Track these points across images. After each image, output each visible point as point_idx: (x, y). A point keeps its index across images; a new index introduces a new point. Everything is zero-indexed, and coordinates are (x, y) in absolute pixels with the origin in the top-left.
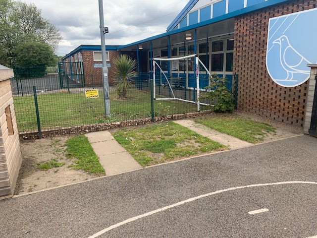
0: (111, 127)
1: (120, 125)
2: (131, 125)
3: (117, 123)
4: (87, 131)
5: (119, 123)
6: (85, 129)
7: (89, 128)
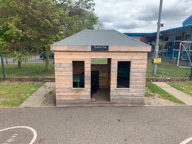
0: (164, 80)
1: (170, 79)
2: (177, 81)
3: (168, 78)
4: (152, 80)
5: (169, 78)
6: (151, 79)
7: (153, 79)
